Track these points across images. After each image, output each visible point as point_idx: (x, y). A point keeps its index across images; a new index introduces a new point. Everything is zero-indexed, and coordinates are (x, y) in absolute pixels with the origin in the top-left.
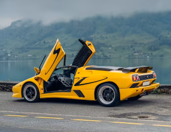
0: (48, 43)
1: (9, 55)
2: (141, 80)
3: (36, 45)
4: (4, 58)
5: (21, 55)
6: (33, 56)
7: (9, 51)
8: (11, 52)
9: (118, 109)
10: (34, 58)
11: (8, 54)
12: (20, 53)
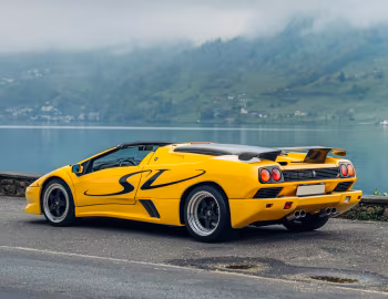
0: (351, 79)
1: (243, 111)
2: (286, 180)
3: (317, 85)
4: (230, 120)
5: (276, 112)
6: (310, 115)
7: (243, 102)
8: (249, 104)
9: (214, 248)
10: (310, 120)
11: (240, 108)
12: (272, 106)
